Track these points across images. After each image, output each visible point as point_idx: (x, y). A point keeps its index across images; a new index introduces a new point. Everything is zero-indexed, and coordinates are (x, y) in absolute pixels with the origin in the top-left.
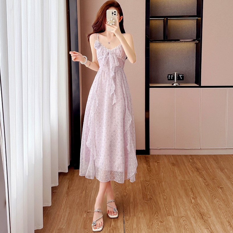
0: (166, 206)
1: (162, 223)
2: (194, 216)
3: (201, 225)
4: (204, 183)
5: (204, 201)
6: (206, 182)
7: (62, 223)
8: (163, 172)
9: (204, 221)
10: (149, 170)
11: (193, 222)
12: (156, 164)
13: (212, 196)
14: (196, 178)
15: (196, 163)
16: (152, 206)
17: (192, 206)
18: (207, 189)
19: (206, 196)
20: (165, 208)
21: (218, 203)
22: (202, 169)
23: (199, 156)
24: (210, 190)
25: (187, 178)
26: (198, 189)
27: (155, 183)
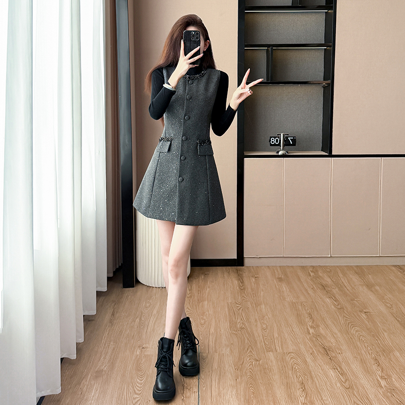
0: (265, 338)
1: (258, 363)
2: (311, 352)
3: (324, 364)
4: (335, 305)
5: (331, 331)
6: (338, 304)
7: (103, 363)
8: (263, 291)
9: (330, 359)
10: (242, 288)
11: (308, 360)
12: (254, 280)
13: (348, 323)
14: (319, 299)
15: (321, 277)
16: (244, 338)
17: (308, 338)
18: (338, 314)
19: (336, 323)
20: (264, 341)
21: (357, 333)
22: (333, 285)
23: (328, 267)
24: (344, 316)
25: (302, 299)
26: (322, 314)
27: (250, 306)
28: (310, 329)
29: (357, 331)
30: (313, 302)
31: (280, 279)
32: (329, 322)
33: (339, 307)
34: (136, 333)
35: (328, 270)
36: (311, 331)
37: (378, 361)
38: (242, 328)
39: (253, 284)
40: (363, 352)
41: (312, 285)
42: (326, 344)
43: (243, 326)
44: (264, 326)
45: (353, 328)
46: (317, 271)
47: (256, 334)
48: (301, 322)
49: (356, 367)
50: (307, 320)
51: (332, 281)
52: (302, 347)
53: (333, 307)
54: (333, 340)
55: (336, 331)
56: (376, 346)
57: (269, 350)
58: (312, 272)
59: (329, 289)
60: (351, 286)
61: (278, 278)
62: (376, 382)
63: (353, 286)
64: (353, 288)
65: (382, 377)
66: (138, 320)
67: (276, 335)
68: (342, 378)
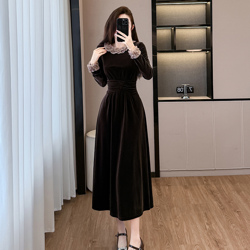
2: (208, 244)
4: (219, 206)
5: (219, 227)
6: (222, 206)
8: (174, 196)
9: (220, 249)
10: (160, 194)
12: (167, 188)
13: (229, 221)
14: (210, 202)
15: (210, 184)
16: (163, 233)
17: (206, 233)
18: (222, 213)
19: (221, 221)
20: (177, 236)
21: (234, 229)
22: (217, 191)
23: (214, 177)
24: (226, 215)
25: (201, 202)
26: (213, 214)
27: (166, 208)
28: (206, 225)
29: (234, 227)
30: (207, 204)
31: (186, 187)
32: (217, 220)
33: (222, 208)
34: (87, 230)
35: (214, 179)
36: (207, 227)
38: (161, 226)
39: (167, 191)
40: (239, 244)
41: (206, 191)
42: (217, 238)
43: (162, 224)
44: (177, 224)
45: (232, 225)
46: (208, 180)
47: (171, 230)
48: (201, 220)
50: (204, 218)
51: (217, 188)
52: (203, 240)
53: (218, 208)
54: (220, 235)
55: (222, 227)
56: (246, 239)
57: (181, 243)
58: (205, 181)
59: (215, 194)
60: (228, 191)
63: (229, 191)
64: (229, 193)
66: (89, 220)
67: (185, 231)
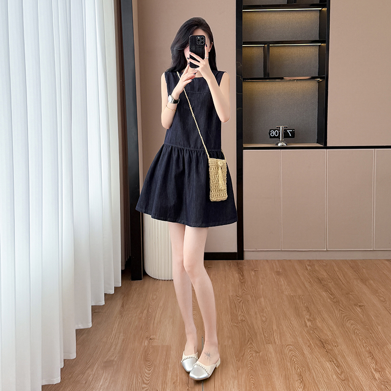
0: (264, 330)
1: (258, 354)
2: (309, 344)
3: (321, 356)
4: (330, 298)
5: (327, 324)
6: (334, 298)
7: (113, 353)
8: (262, 284)
9: (327, 351)
10: (243, 281)
11: (306, 352)
12: (253, 273)
13: (344, 316)
14: (316, 293)
15: (317, 271)
16: (245, 330)
17: (306, 330)
19: (331, 316)
20: (264, 334)
21: (352, 327)
22: (328, 279)
23: (324, 261)
24: (340, 310)
25: (300, 292)
26: (318, 307)
27: (250, 299)
28: (307, 321)
29: (352, 324)
30: (310, 295)
31: (278, 273)
32: (326, 315)
33: (335, 300)
34: (143, 325)
35: (324, 264)
36: (309, 324)
37: (372, 355)
38: (242, 321)
39: (253, 277)
40: (358, 345)
41: (309, 279)
42: (323, 337)
43: (244, 319)
44: (264, 319)
45: (349, 322)
46: (313, 265)
47: (256, 327)
48: (299, 315)
49: (351, 359)
50: (305, 313)
51: (328, 274)
52: (300, 340)
53: (329, 300)
54: (329, 333)
55: (332, 325)
56: (370, 339)
57: (269, 342)
58: (309, 265)
59: (325, 283)
60: (346, 280)
61: (276, 272)
62: (370, 375)
63: (348, 280)
64: (348, 282)
65: (376, 370)
66: (145, 312)
67: (275, 328)
68: (338, 371)
